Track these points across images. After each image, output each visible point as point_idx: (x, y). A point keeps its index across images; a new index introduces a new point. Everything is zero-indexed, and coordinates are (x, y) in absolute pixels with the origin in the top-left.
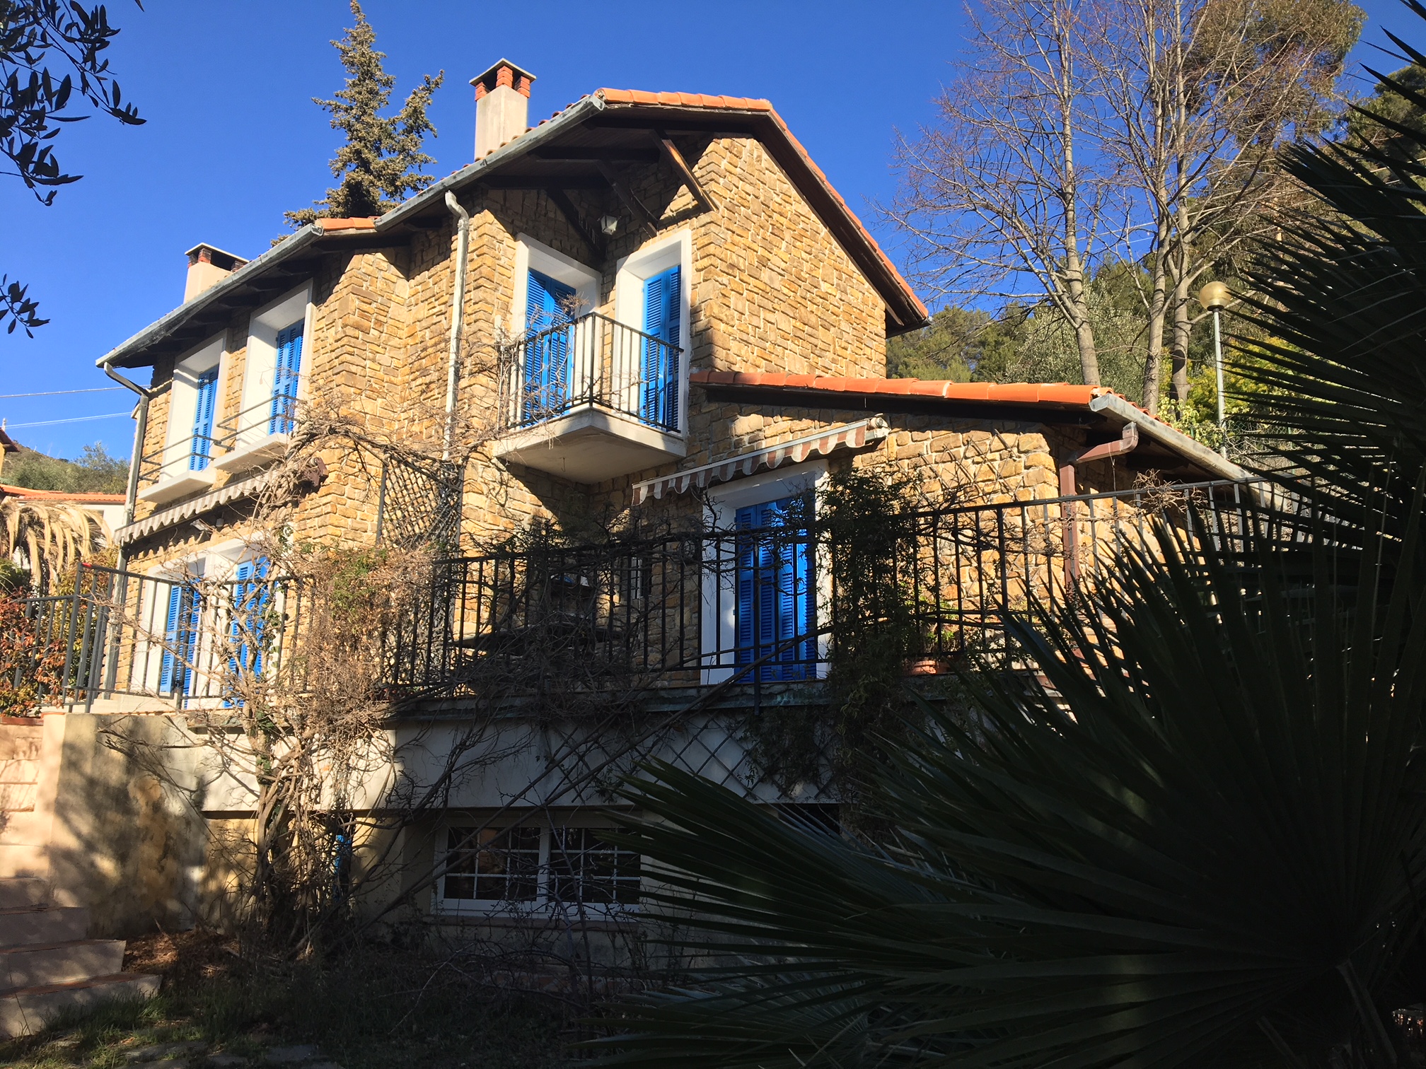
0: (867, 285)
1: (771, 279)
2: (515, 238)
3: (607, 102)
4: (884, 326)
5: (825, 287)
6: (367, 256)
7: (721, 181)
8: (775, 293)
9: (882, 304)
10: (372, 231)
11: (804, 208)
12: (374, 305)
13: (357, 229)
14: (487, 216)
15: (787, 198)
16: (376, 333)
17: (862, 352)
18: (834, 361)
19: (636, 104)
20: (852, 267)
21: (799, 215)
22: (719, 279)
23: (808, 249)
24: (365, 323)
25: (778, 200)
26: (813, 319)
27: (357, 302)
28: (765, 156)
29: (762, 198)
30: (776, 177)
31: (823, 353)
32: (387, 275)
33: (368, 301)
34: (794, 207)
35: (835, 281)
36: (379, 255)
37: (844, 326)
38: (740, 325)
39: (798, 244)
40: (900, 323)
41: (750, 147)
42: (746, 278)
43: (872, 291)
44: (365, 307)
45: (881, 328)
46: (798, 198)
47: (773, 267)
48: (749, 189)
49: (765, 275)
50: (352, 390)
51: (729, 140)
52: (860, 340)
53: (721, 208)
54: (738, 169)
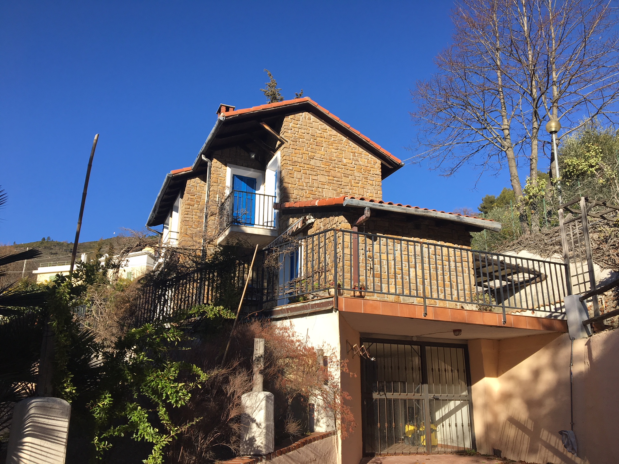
0: (370, 155)
1: (315, 163)
2: (226, 165)
3: (226, 117)
4: (381, 170)
5: (345, 161)
6: (193, 180)
7: (290, 131)
8: (318, 168)
9: (379, 162)
10: (191, 171)
11: (334, 132)
12: (196, 196)
13: (185, 171)
14: (215, 160)
15: (324, 131)
16: (197, 206)
17: (368, 183)
18: (350, 189)
19: (240, 114)
20: (361, 150)
21: (331, 135)
22: (288, 168)
23: (336, 148)
24: (192, 203)
25: (320, 132)
26: (339, 175)
27: (189, 196)
28: (312, 117)
29: (310, 134)
30: (318, 124)
31: (345, 187)
32: (200, 184)
33: (193, 195)
34: (328, 133)
35: (351, 157)
36: (197, 178)
37: (356, 174)
38: (299, 183)
39: (330, 147)
40: (390, 167)
41: (305, 116)
42: (302, 165)
43: (373, 157)
44: (192, 197)
45: (379, 172)
46: (330, 129)
47: (316, 158)
48: (303, 131)
49: (312, 162)
50: (188, 226)
51: (293, 116)
52: (366, 178)
53: (289, 141)
54: (298, 125)
